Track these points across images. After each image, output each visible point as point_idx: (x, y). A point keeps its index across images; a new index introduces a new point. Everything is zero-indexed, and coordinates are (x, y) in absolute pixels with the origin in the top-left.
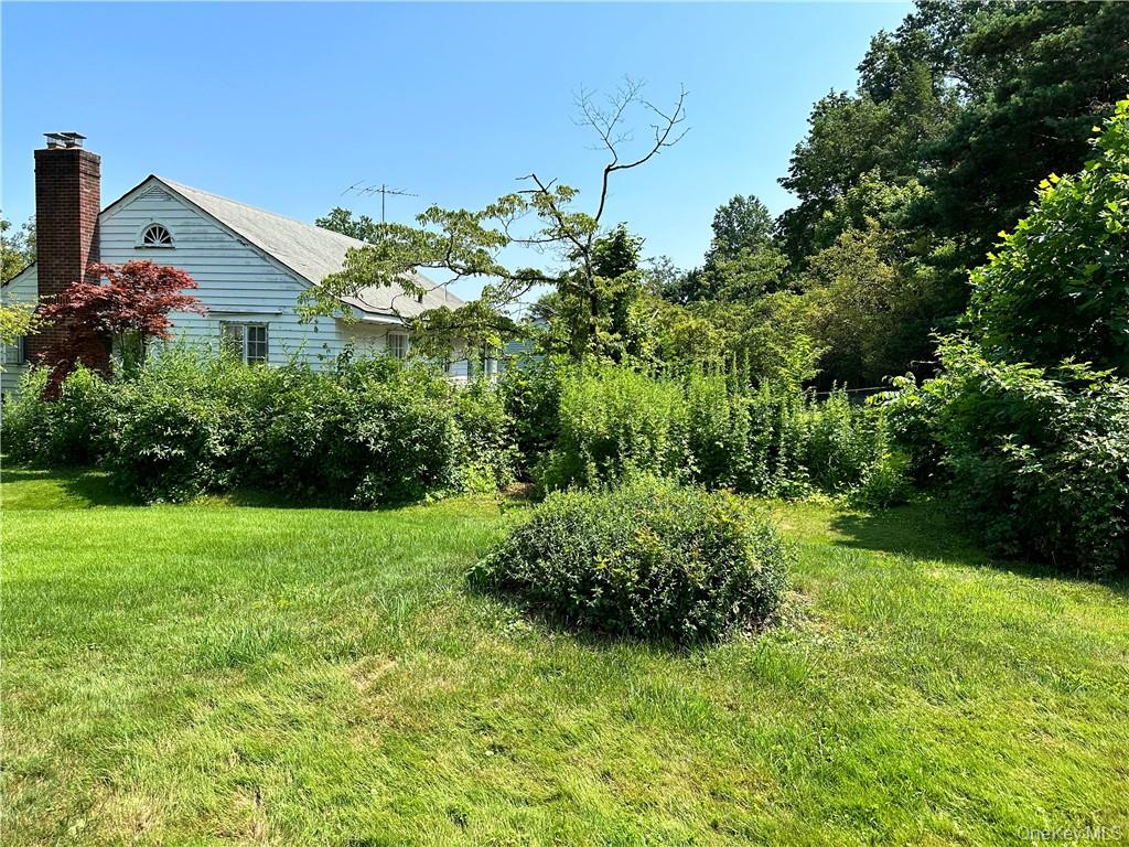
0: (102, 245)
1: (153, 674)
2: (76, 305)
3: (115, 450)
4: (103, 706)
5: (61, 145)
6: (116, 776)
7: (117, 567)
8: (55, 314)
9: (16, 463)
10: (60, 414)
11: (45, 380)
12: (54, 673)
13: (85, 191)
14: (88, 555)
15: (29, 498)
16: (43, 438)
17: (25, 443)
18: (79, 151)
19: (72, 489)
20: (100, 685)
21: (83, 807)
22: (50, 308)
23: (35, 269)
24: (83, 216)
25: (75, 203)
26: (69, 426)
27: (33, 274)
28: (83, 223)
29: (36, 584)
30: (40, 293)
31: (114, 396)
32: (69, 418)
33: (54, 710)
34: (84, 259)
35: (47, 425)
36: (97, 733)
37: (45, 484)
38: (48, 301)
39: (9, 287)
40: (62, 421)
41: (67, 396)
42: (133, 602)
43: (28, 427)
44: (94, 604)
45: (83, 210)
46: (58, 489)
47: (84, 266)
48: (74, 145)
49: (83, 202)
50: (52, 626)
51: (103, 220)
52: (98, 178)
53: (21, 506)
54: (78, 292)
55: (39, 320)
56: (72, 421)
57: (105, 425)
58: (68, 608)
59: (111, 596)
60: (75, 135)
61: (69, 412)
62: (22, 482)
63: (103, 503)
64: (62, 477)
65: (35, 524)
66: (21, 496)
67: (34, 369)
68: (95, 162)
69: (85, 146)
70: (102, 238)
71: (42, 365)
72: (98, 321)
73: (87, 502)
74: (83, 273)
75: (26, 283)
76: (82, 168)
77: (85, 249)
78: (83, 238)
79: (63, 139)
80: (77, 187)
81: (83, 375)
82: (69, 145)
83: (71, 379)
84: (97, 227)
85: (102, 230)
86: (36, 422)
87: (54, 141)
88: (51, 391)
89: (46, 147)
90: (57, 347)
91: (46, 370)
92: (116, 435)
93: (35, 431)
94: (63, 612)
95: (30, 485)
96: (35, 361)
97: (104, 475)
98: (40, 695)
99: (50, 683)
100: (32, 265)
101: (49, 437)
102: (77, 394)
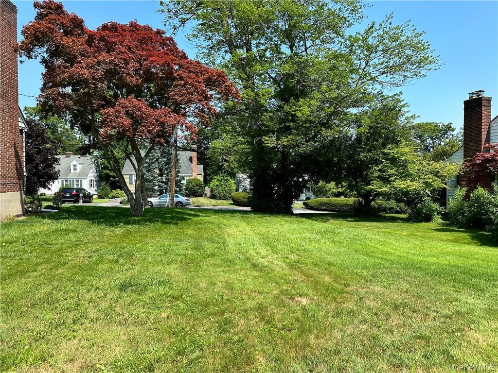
0: (491, 135)
1: (491, 303)
2: (478, 162)
3: (492, 223)
4: (472, 307)
5: (475, 96)
6: (472, 326)
7: (485, 267)
8: (469, 166)
9: (452, 225)
10: (471, 207)
11: (464, 193)
12: (456, 293)
13: (484, 113)
14: (475, 261)
15: (456, 239)
16: (463, 216)
17: (456, 218)
18: (482, 97)
19: (473, 238)
20: (471, 300)
21: (460, 330)
22: (467, 164)
23: (463, 148)
24: (483, 124)
25: (480, 119)
26: (474, 212)
27: (462, 150)
28: (483, 127)
29: (454, 266)
30: (464, 157)
31: (493, 200)
32: (474, 209)
33: (455, 303)
34: (483, 142)
35: (465, 211)
36: (468, 313)
37: (463, 234)
38: (467, 161)
39: (453, 156)
40: (471, 210)
41: (473, 200)
42: (489, 279)
43: (458, 211)
44: (474, 276)
45: (483, 121)
46: (468, 237)
47: (483, 145)
48: (480, 95)
49: (483, 118)
50: (457, 279)
51: (492, 124)
52: (490, 106)
53: (452, 241)
54: (479, 156)
55: (463, 168)
56: (475, 210)
57: (488, 212)
58: (464, 276)
59: (480, 276)
60: (481, 91)
61: (474, 206)
62: (454, 233)
63: (486, 245)
64: (470, 233)
65: (457, 248)
66: (453, 238)
67: (461, 188)
68: (489, 100)
69: (485, 95)
70: (491, 132)
71: (463, 187)
72: (487, 168)
73: (479, 243)
74: (482, 147)
75: (460, 154)
76: (483, 104)
77: (484, 138)
78: (483, 133)
79: (475, 94)
80: (481, 112)
81: (480, 191)
82: (478, 96)
83: (475, 192)
84: (489, 127)
85: (492, 128)
86: (461, 209)
87: (472, 95)
88: (467, 197)
89: (469, 99)
90: (469, 179)
91: (465, 189)
92: (492, 217)
93: (460, 213)
94: (462, 276)
95: (456, 234)
96: (461, 185)
97: (488, 234)
98: (451, 297)
99: (455, 295)
100: (462, 147)
101: (466, 216)
102: (478, 199)
